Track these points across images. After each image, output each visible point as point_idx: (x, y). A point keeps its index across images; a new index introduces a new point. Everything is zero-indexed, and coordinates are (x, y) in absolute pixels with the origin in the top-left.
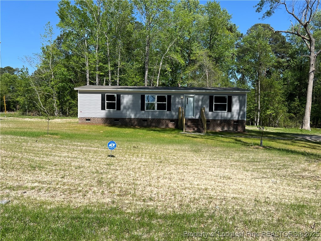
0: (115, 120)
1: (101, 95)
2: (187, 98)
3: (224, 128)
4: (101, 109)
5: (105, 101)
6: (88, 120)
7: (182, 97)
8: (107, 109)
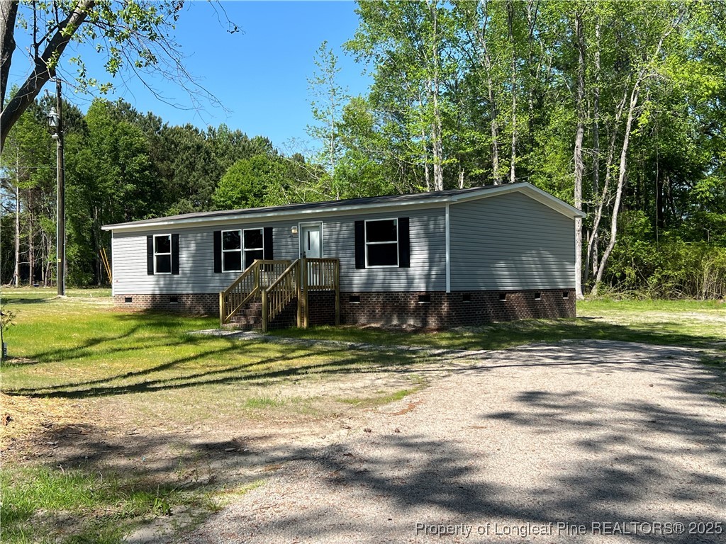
0: (171, 298)
1: (146, 238)
2: (309, 232)
3: (391, 321)
4: (146, 273)
5: (152, 253)
6: (129, 300)
7: (293, 231)
8: (157, 271)
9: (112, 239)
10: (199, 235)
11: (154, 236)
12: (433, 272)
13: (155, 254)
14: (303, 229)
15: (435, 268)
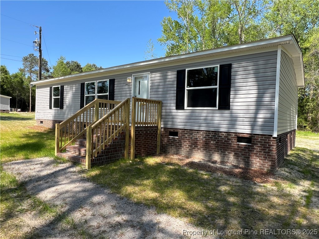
2: (139, 82)
4: (49, 108)
5: (52, 97)
6: (42, 122)
7: (128, 80)
8: (54, 107)
9: (36, 89)
10: (74, 85)
11: (53, 87)
12: (260, 116)
13: (53, 97)
14: (136, 79)
15: (262, 112)
